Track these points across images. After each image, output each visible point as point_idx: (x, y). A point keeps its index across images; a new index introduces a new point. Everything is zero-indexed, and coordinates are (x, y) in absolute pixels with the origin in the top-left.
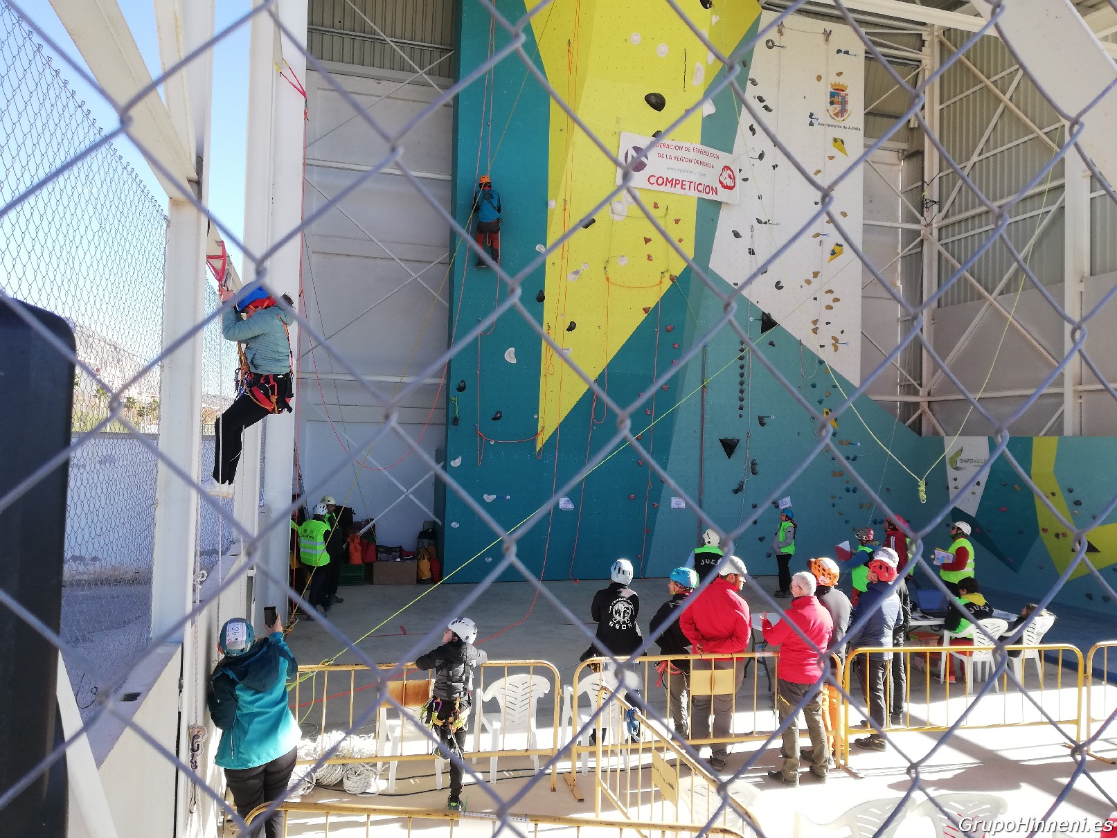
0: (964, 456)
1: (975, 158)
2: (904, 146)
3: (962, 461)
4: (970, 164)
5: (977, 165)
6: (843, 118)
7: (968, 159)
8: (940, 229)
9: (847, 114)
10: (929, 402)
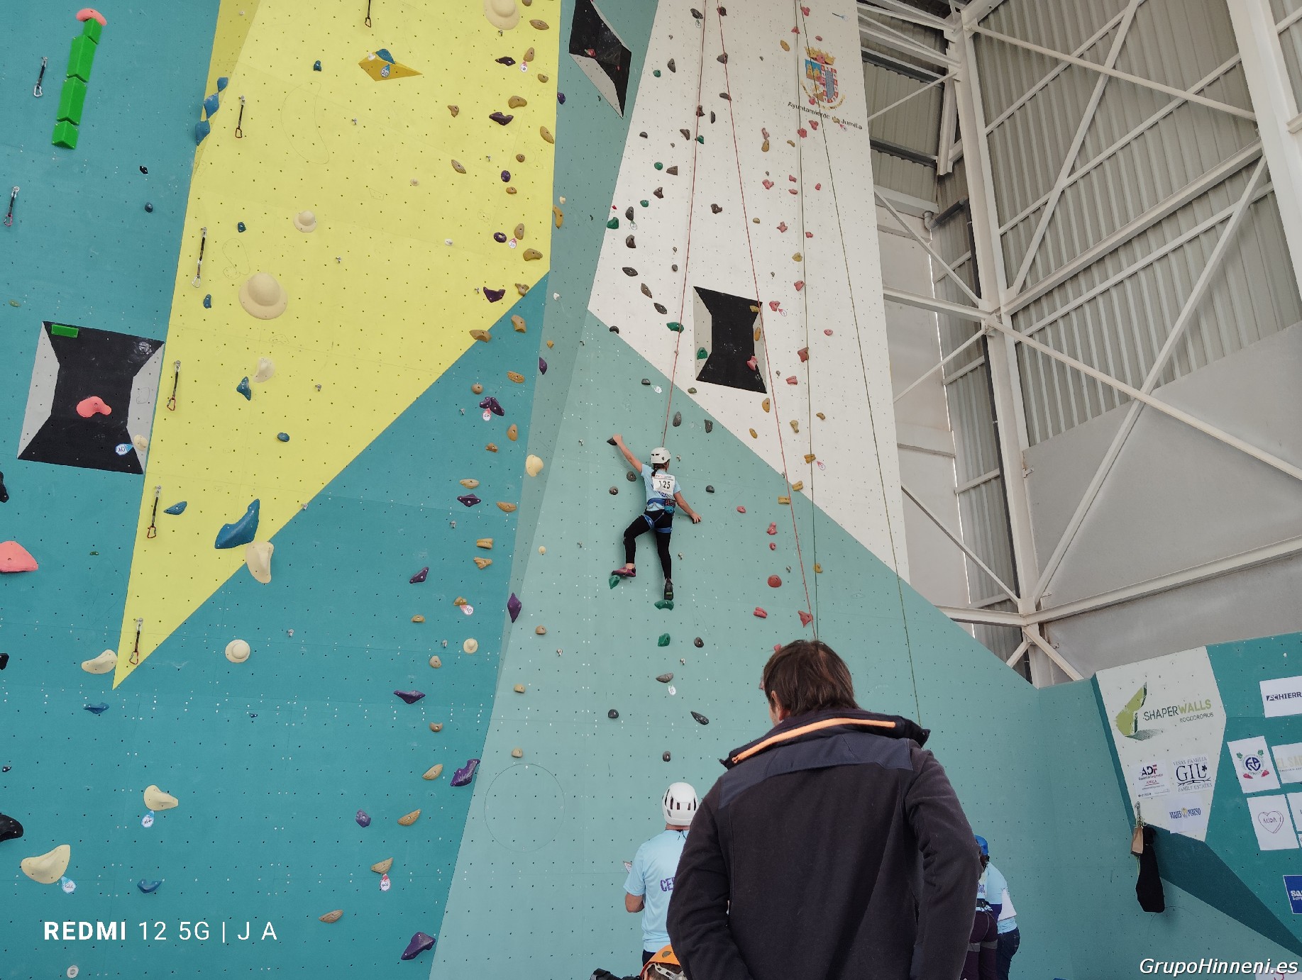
0: (1151, 705)
1: (1063, 181)
2: (934, 207)
3: (1149, 717)
4: (1054, 195)
5: (1068, 192)
6: (831, 105)
7: (1049, 188)
8: (1014, 316)
9: (838, 100)
10: (1042, 625)
